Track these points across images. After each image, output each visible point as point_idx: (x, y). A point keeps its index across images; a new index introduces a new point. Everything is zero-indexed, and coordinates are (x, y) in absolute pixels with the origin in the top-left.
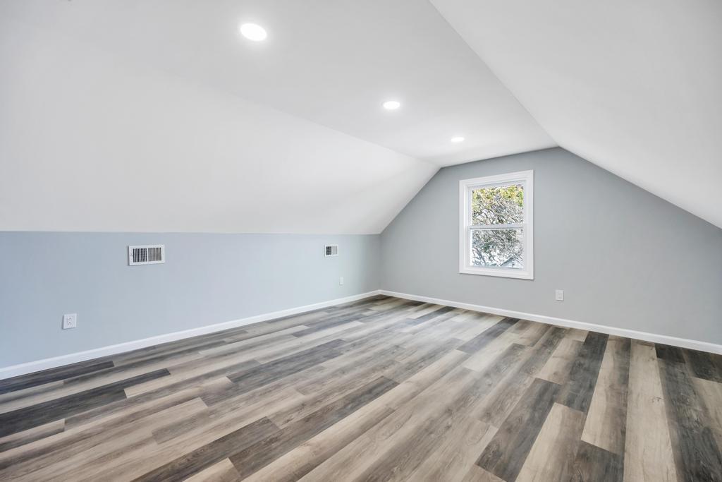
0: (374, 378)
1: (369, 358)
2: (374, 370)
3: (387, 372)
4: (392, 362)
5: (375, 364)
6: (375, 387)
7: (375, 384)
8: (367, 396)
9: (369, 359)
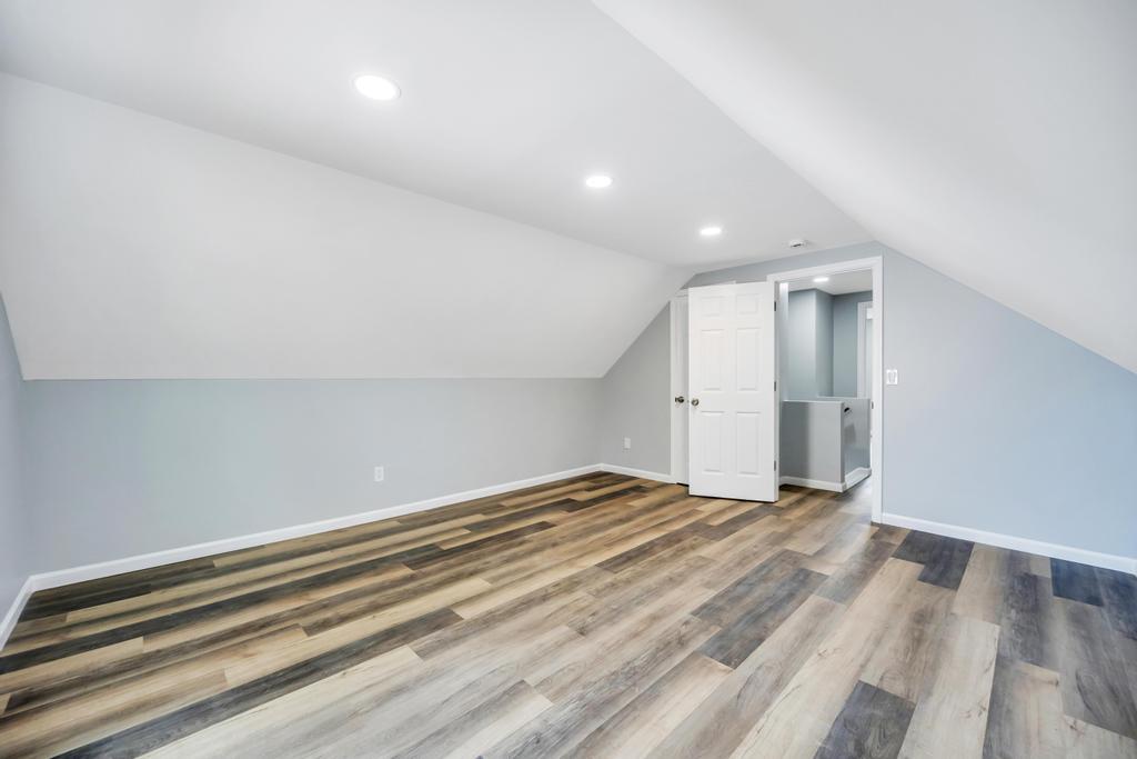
0: (627, 572)
1: (638, 604)
2: (628, 582)
3: (609, 578)
4: (598, 594)
5: (626, 591)
6: (624, 562)
7: (625, 565)
8: (633, 554)
9: (639, 601)
